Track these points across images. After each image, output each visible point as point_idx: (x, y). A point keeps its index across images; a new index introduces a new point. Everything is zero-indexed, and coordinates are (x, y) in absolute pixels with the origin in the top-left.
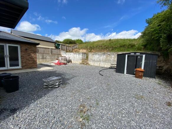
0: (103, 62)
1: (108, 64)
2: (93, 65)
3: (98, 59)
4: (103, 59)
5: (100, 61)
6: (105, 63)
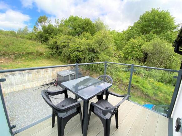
0: (29, 82)
1: (37, 82)
2: (9, 92)
3: (19, 81)
4: (28, 78)
5: (23, 82)
6: (33, 82)
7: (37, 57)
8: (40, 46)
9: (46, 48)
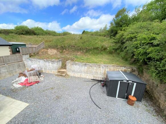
0: (84, 73)
1: (90, 75)
2: (72, 76)
3: (79, 70)
4: (84, 70)
5: (81, 72)
6: (87, 74)
7: (100, 52)
8: (107, 41)
9: (112, 43)
